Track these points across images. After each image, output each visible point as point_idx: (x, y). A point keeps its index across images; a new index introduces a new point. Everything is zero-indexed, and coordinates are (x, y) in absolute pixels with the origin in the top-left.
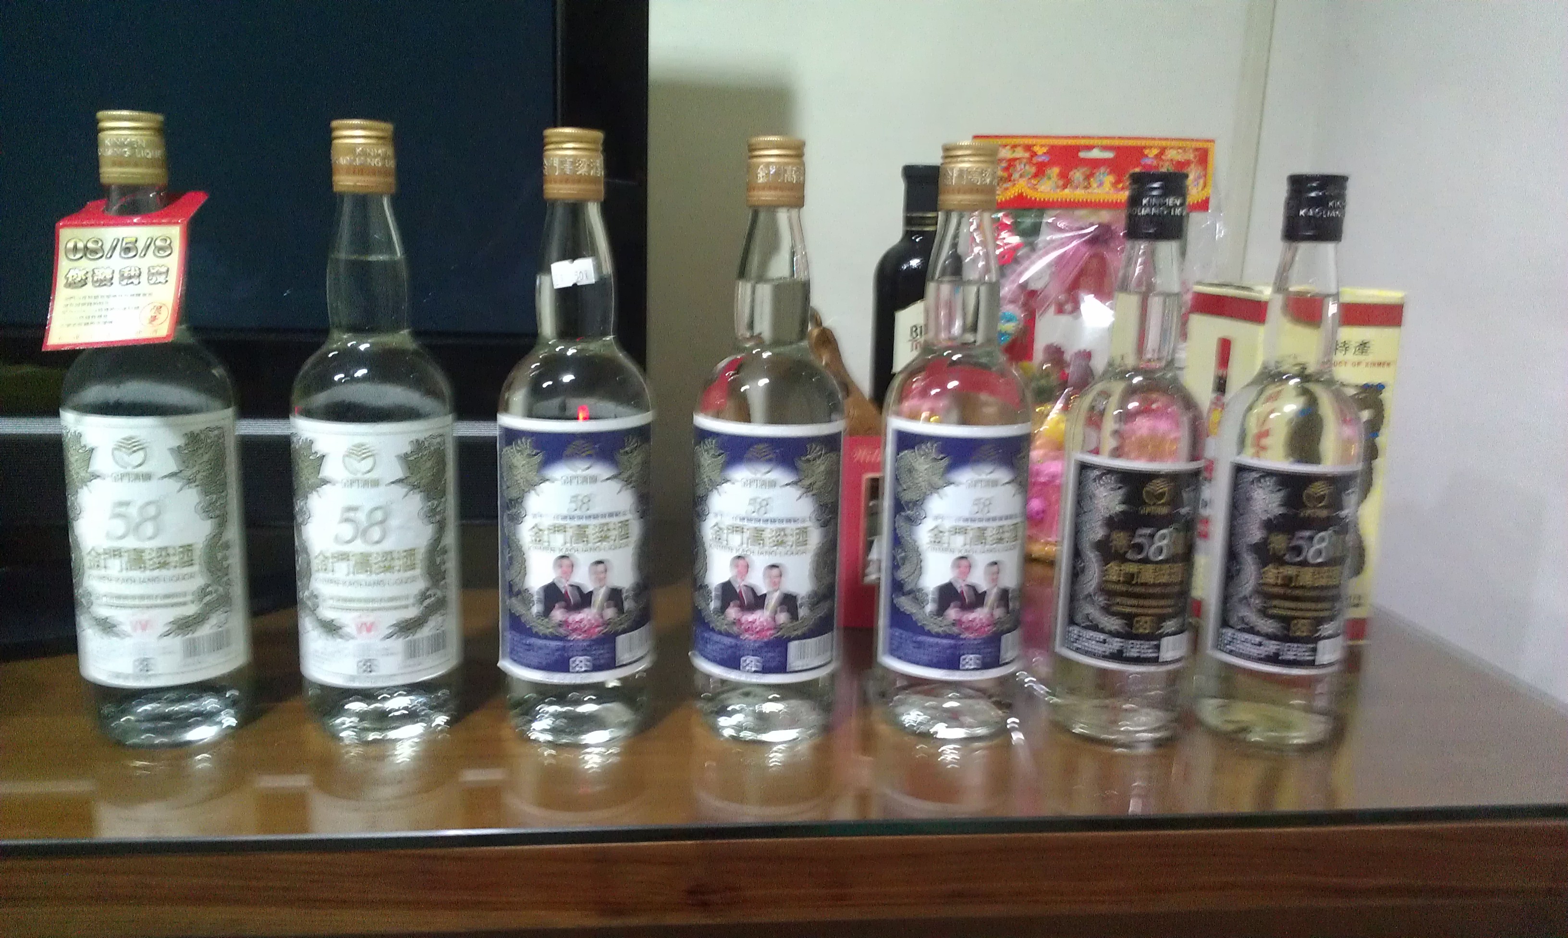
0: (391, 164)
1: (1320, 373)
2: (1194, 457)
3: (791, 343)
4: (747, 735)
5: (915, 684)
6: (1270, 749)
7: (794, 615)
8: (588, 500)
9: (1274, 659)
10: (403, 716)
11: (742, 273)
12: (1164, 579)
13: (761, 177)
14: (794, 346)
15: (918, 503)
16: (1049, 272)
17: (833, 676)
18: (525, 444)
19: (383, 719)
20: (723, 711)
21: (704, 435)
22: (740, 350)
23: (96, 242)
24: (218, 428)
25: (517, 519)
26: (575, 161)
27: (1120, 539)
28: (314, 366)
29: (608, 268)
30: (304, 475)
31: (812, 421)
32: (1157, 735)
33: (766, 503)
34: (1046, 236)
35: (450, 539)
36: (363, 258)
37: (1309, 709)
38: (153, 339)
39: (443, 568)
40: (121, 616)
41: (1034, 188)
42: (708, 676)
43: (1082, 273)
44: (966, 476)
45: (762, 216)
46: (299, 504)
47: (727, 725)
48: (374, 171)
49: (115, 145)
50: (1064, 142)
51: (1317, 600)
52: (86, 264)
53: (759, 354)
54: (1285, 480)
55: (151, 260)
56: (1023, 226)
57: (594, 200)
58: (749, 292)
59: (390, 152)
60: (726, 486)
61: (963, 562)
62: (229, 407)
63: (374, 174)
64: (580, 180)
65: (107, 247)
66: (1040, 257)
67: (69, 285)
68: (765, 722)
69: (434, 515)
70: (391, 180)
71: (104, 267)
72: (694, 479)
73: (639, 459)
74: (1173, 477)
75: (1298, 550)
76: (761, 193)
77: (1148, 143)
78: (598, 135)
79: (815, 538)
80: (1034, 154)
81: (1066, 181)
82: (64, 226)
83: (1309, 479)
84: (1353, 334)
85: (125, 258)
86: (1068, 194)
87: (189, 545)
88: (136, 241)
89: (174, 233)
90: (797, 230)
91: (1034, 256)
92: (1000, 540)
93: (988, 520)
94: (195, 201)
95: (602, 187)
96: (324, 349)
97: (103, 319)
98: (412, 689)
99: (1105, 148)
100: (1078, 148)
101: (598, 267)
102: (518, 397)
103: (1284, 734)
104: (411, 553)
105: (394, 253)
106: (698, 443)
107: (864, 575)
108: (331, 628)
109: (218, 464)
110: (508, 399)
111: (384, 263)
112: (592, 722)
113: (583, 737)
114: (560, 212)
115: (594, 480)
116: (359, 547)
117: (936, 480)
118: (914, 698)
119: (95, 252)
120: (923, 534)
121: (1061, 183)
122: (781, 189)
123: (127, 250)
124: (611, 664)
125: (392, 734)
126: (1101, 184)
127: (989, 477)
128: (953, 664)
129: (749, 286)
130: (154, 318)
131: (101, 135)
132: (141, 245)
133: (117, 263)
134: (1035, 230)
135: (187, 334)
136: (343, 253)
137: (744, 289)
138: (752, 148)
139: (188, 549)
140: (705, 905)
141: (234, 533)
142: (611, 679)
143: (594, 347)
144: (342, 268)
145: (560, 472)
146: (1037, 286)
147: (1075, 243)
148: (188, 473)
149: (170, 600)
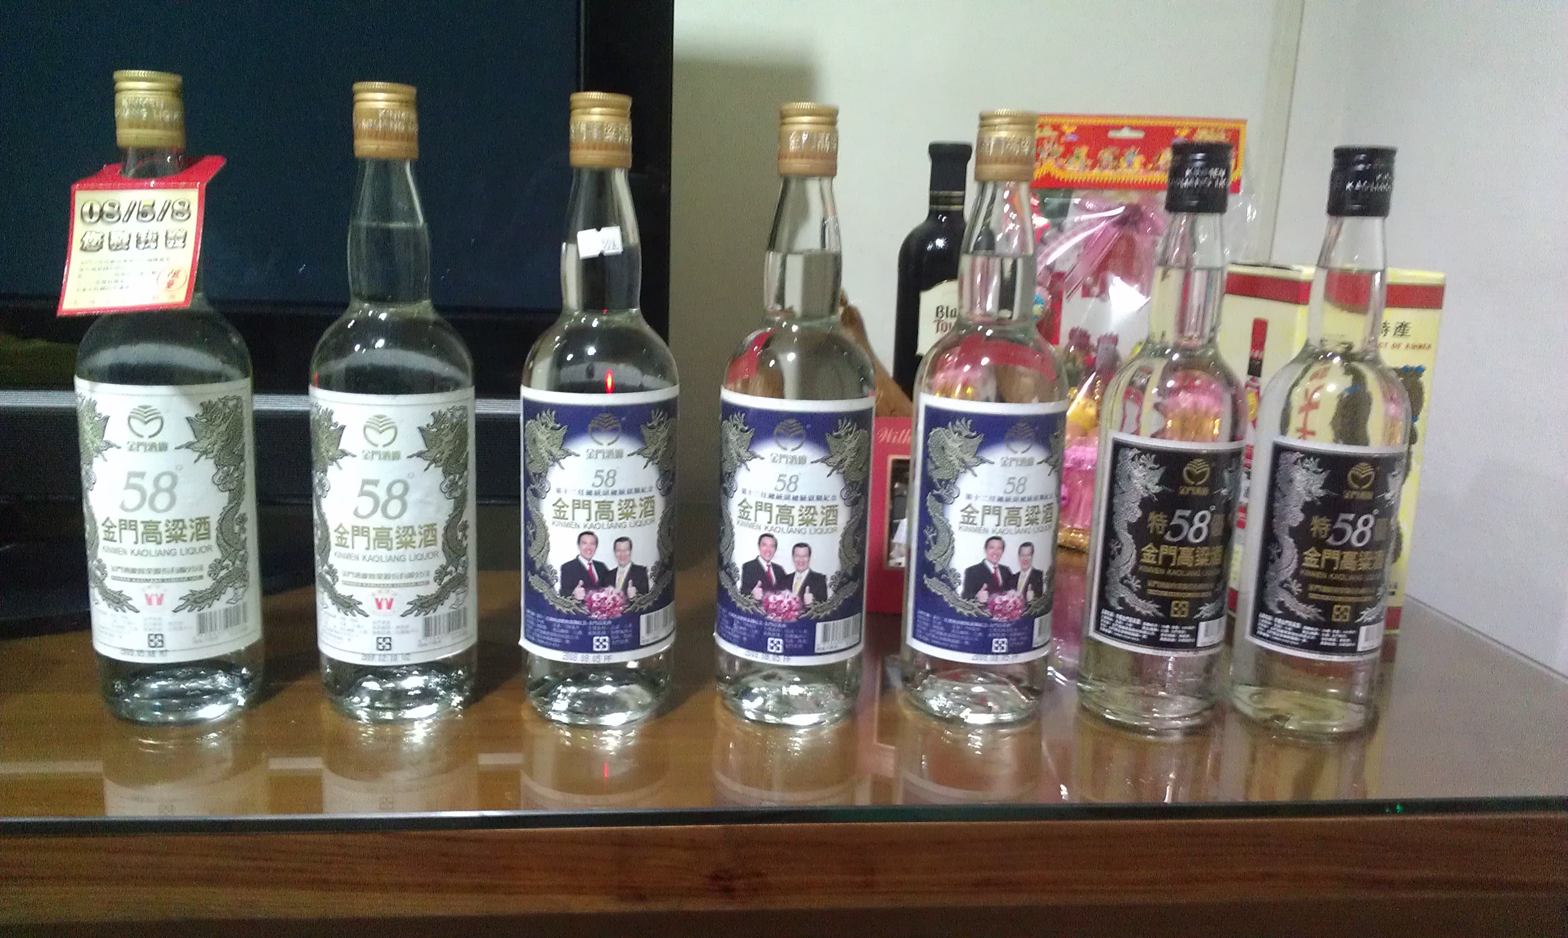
0: (414, 129)
1: (1366, 352)
2: (1233, 438)
3: (821, 317)
4: (770, 718)
5: (942, 668)
6: (1305, 737)
7: (820, 595)
8: (612, 475)
9: (1313, 645)
10: (416, 696)
11: (772, 244)
12: (1202, 562)
13: (793, 146)
14: (825, 320)
15: (949, 483)
16: (1076, 254)
17: (859, 658)
18: (548, 418)
19: (399, 699)
20: (746, 693)
21: (730, 410)
22: (770, 323)
23: (112, 205)
24: (234, 398)
25: (537, 495)
26: (602, 127)
27: (1156, 520)
28: (332, 335)
29: (634, 238)
30: (322, 445)
31: (842, 397)
32: (1188, 722)
33: (795, 480)
34: (1073, 218)
35: (470, 515)
36: (383, 225)
37: (1347, 698)
38: (169, 305)
39: (464, 543)
40: (134, 592)
41: (1062, 168)
42: (732, 658)
43: (1109, 255)
44: (998, 455)
45: (793, 186)
46: (317, 477)
47: (749, 707)
48: (398, 136)
49: (131, 106)
50: (1094, 122)
51: (1360, 585)
52: (102, 228)
53: (789, 327)
54: (1326, 461)
55: (168, 224)
56: (1049, 207)
57: (621, 167)
58: (779, 263)
59: (413, 116)
60: (752, 464)
61: (994, 543)
62: (246, 376)
63: (397, 139)
64: (606, 146)
65: (123, 211)
66: (1068, 238)
67: (83, 249)
68: (786, 705)
69: (452, 489)
70: (414, 145)
71: (119, 231)
72: (721, 455)
73: (664, 435)
74: (1212, 458)
75: (1340, 534)
76: (793, 161)
77: (1178, 123)
78: (626, 101)
79: (843, 516)
80: (1062, 134)
81: (1094, 160)
82: (80, 189)
83: (1352, 461)
84: (1393, 316)
85: (144, 222)
86: (1096, 174)
87: (205, 518)
88: (153, 205)
89: (192, 197)
90: (828, 200)
91: (1062, 238)
92: (1031, 522)
93: (1023, 499)
94: (214, 165)
95: (629, 154)
96: (344, 317)
97: (119, 285)
98: (426, 668)
99: (1134, 128)
100: (1108, 128)
101: (624, 239)
102: (541, 368)
103: (1323, 723)
104: (431, 528)
105: (417, 220)
106: (726, 417)
107: (889, 558)
108: (347, 605)
109: (234, 435)
110: (532, 370)
111: (406, 232)
112: (613, 704)
113: (602, 718)
114: (586, 177)
115: (619, 455)
116: (378, 521)
117: (968, 458)
118: (940, 683)
119: (110, 215)
120: (954, 514)
121: (1090, 162)
122: (814, 157)
123: (144, 214)
124: (634, 644)
125: (408, 714)
126: (1130, 165)
127: (1024, 455)
128: (983, 647)
129: (779, 257)
130: (170, 285)
131: (118, 97)
132: (158, 209)
133: (134, 226)
134: (1063, 211)
135: (204, 303)
136: (364, 221)
137: (773, 259)
138: (783, 116)
139: (203, 521)
140: (728, 891)
141: (249, 507)
142: (631, 659)
143: (620, 319)
144: (363, 236)
145: (583, 446)
146: (1064, 268)
147: (1103, 224)
148: (204, 443)
149: (183, 574)
